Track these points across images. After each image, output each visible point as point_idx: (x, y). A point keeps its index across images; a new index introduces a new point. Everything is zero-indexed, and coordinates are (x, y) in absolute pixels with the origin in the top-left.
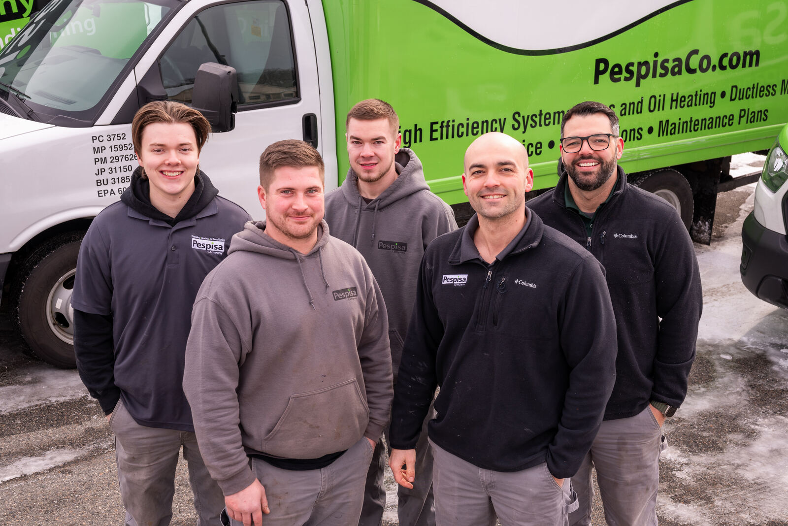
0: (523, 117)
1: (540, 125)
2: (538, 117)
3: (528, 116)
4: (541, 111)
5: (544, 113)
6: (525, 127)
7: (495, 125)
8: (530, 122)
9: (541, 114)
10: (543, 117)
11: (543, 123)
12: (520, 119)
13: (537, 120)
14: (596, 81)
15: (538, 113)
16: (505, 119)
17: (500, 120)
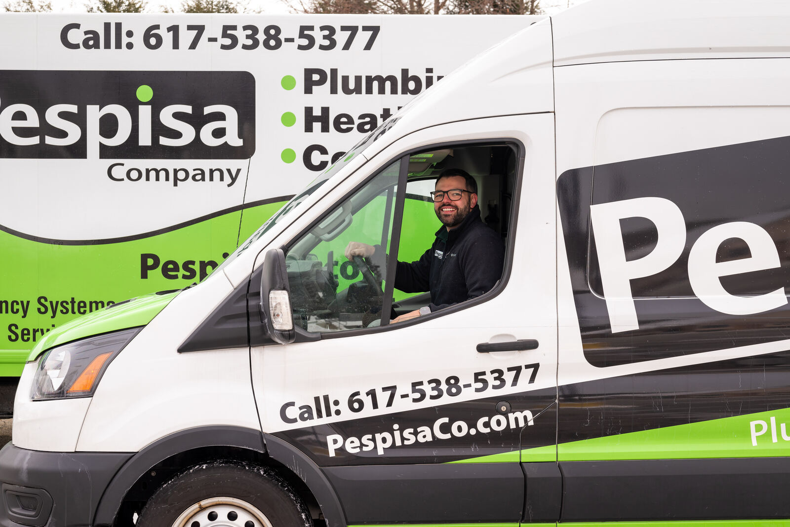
0: (51, 302)
1: (73, 312)
2: (70, 304)
3: (57, 302)
4: (73, 299)
5: (77, 301)
6: (54, 313)
7: (16, 307)
8: (60, 308)
9: (73, 301)
10: (76, 305)
11: (76, 310)
12: (48, 304)
13: (69, 307)
14: (144, 275)
15: (69, 300)
16: (28, 302)
17: (22, 302)
